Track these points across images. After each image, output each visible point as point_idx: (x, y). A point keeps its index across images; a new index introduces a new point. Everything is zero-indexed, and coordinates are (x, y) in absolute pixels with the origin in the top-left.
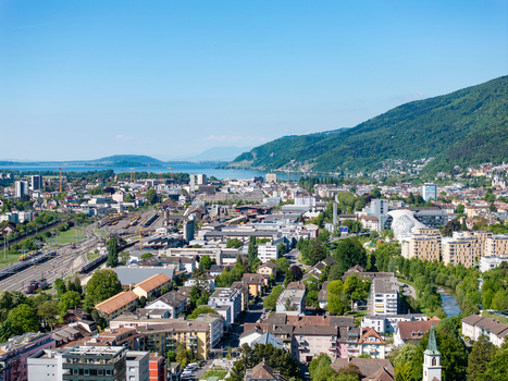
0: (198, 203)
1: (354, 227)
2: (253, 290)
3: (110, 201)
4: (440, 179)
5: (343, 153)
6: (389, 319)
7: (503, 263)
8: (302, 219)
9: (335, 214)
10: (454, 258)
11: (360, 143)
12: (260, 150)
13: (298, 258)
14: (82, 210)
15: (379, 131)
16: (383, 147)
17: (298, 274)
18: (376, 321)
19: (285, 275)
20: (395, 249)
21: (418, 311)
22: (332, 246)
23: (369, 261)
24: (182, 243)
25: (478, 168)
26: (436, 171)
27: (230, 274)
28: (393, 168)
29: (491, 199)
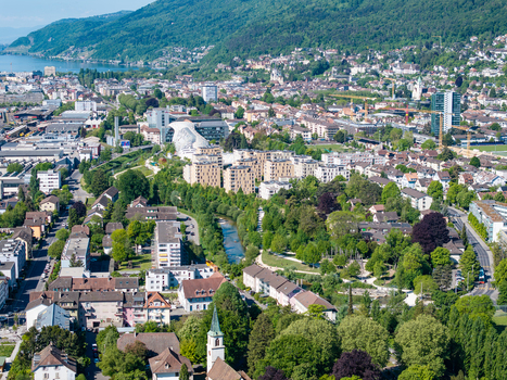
1: (135, 140)
2: (37, 234)
4: (220, 71)
5: (122, 40)
6: (173, 272)
7: (282, 190)
8: (83, 133)
9: (116, 123)
10: (235, 183)
11: (140, 30)
12: (37, 35)
13: (82, 194)
15: (159, 16)
16: (163, 34)
17: (81, 210)
18: (161, 275)
19: (71, 211)
20: (176, 169)
21: (201, 260)
22: (115, 164)
23: (151, 191)
25: (257, 60)
26: (216, 62)
27: (13, 213)
28: (172, 58)
29: (269, 100)
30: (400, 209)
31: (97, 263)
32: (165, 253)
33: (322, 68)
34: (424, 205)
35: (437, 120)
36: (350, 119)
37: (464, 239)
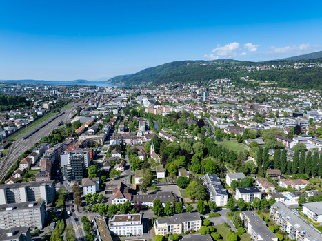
0: (98, 95)
1: (134, 103)
2: (113, 123)
3: (77, 95)
4: (154, 87)
5: (132, 80)
6: (143, 132)
7: (167, 114)
8: (123, 101)
9: (130, 99)
10: (157, 112)
11: (136, 78)
12: (113, 79)
13: (123, 115)
14: (70, 98)
15: (140, 75)
16: (141, 79)
17: (123, 118)
18: (140, 133)
19: (120, 119)
20: (144, 109)
21: (149, 129)
22: (130, 108)
23: (138, 114)
24: (95, 108)
25: (162, 85)
26: (153, 85)
27: (107, 119)
28: (143, 84)
29: (164, 94)
30: (194, 118)
31: (126, 130)
32: (141, 128)
33: (176, 87)
34: (199, 117)
35: (202, 98)
36: (183, 98)
37: (208, 125)
